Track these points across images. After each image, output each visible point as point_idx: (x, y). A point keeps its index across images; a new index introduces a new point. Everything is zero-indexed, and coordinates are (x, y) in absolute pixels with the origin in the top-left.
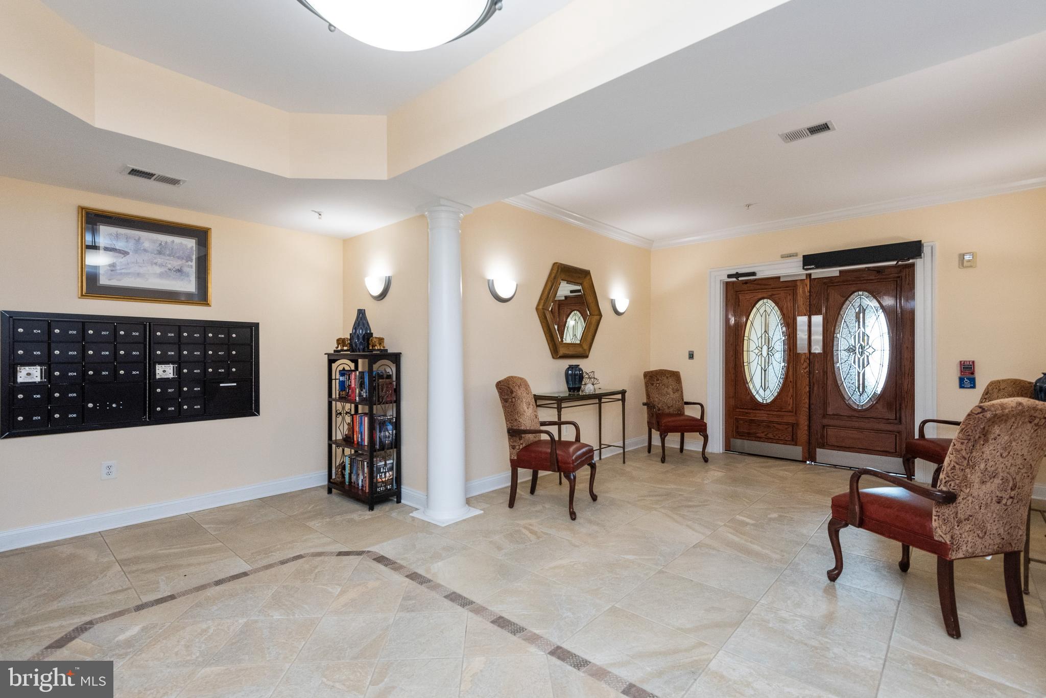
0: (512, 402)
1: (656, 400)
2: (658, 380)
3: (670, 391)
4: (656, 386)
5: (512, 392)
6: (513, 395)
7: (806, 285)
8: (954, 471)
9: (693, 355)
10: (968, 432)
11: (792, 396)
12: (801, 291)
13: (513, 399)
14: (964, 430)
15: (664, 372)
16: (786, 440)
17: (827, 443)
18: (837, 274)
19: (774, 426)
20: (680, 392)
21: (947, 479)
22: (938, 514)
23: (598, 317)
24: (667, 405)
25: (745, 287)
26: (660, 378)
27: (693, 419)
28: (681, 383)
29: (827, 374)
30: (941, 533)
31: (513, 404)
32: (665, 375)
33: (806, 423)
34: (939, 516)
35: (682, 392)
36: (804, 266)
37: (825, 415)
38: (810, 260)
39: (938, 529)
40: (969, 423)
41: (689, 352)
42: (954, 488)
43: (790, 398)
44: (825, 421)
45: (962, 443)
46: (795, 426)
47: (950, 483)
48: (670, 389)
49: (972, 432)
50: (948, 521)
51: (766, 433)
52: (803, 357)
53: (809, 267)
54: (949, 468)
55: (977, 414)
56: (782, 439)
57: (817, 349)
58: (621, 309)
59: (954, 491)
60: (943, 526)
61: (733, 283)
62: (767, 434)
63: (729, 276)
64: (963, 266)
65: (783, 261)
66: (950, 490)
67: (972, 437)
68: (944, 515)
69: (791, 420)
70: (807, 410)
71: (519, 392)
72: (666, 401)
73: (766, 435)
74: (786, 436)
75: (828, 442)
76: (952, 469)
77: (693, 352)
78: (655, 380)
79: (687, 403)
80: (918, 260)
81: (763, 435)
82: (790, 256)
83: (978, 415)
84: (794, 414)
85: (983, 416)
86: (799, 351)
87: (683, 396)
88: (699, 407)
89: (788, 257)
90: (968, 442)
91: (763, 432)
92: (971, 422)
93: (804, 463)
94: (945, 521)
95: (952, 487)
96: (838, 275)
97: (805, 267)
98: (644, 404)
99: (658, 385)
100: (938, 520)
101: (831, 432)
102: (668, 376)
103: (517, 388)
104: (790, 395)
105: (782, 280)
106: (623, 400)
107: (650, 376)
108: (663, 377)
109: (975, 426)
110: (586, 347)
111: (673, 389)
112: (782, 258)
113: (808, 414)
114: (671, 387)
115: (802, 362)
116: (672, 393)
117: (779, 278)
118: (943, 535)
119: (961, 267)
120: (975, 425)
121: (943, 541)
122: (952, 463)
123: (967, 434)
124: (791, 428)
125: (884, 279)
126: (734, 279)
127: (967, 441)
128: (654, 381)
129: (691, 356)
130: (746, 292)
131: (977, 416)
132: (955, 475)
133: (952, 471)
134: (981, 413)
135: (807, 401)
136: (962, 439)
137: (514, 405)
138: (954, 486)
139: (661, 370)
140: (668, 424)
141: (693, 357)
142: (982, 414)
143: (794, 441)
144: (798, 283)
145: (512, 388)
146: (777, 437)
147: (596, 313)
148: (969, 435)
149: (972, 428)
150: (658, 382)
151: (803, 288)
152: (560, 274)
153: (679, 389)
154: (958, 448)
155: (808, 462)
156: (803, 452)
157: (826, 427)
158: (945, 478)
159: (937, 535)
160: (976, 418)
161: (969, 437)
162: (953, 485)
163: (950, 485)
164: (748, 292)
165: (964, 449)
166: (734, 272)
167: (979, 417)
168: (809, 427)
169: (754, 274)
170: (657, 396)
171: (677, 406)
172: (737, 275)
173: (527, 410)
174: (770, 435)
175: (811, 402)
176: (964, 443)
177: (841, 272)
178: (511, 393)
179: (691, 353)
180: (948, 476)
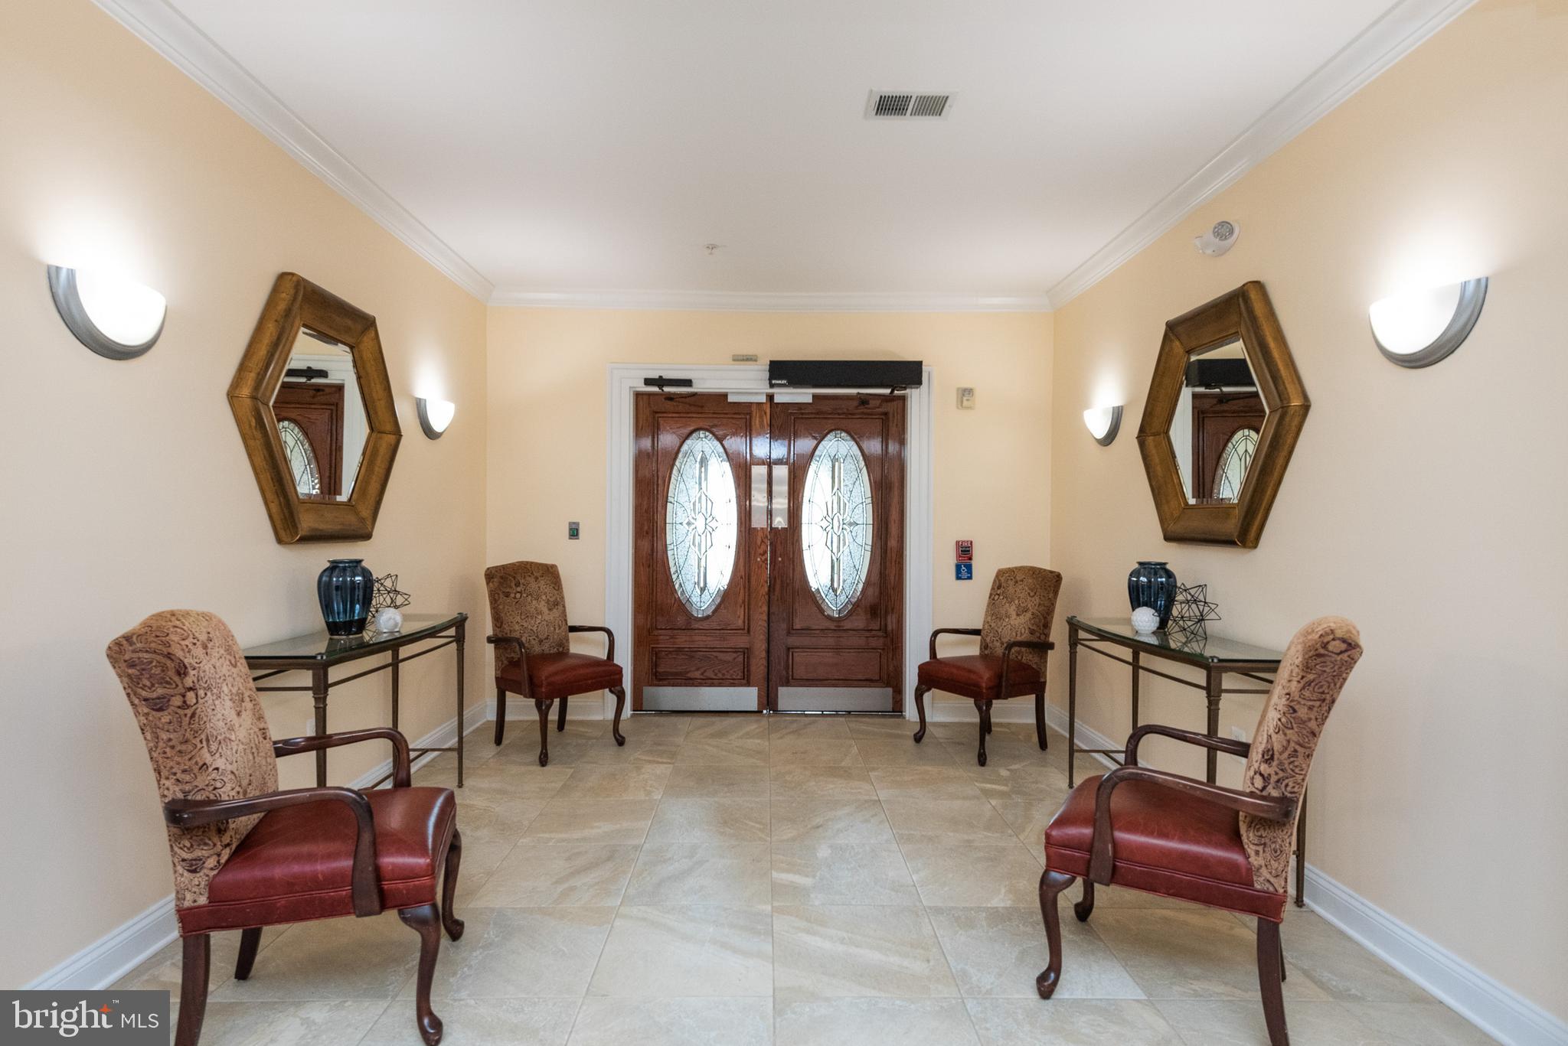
0: (185, 705)
1: (517, 627)
2: (518, 584)
3: (543, 606)
4: (515, 598)
5: (182, 671)
6: (189, 681)
7: (765, 413)
8: (1295, 759)
9: (577, 530)
10: (1321, 687)
11: (744, 602)
12: (757, 422)
13: (191, 695)
14: (1312, 684)
15: (528, 567)
16: (734, 679)
17: (792, 676)
18: (809, 400)
19: (716, 657)
20: (560, 608)
21: (1281, 774)
22: (1263, 841)
23: (391, 438)
24: (537, 637)
25: (669, 405)
26: (522, 581)
27: (595, 663)
28: (562, 588)
29: (793, 561)
30: (1268, 876)
31: (189, 712)
32: (532, 573)
33: (764, 647)
34: (1265, 844)
35: (564, 606)
36: (770, 379)
37: (790, 631)
38: (782, 371)
39: (1264, 868)
40: (1325, 671)
41: (570, 524)
42: (1293, 790)
43: (741, 606)
44: (793, 641)
45: (1310, 708)
46: (747, 653)
47: (1286, 781)
48: (543, 603)
49: (1329, 687)
50: (1281, 852)
51: (702, 670)
52: (760, 534)
53: (780, 382)
54: (1286, 755)
55: (1338, 654)
56: (729, 677)
57: (780, 522)
58: (438, 424)
59: (1293, 795)
60: (1273, 862)
61: (650, 395)
62: (705, 671)
63: (648, 382)
64: (962, 405)
65: (737, 367)
66: (1286, 793)
67: (1328, 696)
68: (1274, 842)
69: (741, 641)
70: (766, 625)
71: (206, 666)
72: (535, 629)
73: (702, 674)
74: (734, 672)
75: (795, 675)
76: (1290, 756)
77: (577, 524)
78: (513, 584)
79: (573, 629)
80: (913, 390)
81: (697, 674)
82: (747, 360)
83: (1341, 656)
84: (746, 631)
85: (1349, 656)
86: (754, 525)
87: (566, 616)
88: (604, 636)
89: (743, 360)
90: (1320, 706)
91: (698, 669)
92: (1327, 669)
93: (759, 714)
94: (1276, 852)
95: (1289, 789)
96: (811, 401)
97: (773, 382)
98: (490, 640)
99: (518, 595)
100: (1264, 851)
101: (799, 657)
102: (538, 575)
103: (198, 651)
104: (740, 600)
105: (731, 399)
106: (460, 639)
107: (502, 577)
108: (528, 578)
109: (1334, 676)
110: (365, 513)
111: (548, 602)
112: (734, 360)
113: (766, 631)
114: (544, 597)
115: (759, 542)
116: (545, 610)
117: (725, 396)
118: (1272, 880)
119: (960, 407)
120: (1335, 674)
121: (1271, 889)
122: (1292, 744)
123: (1321, 690)
124: (742, 656)
125: (869, 414)
126: (655, 389)
127: (1318, 703)
128: (511, 587)
129: (574, 533)
130: (670, 415)
131: (1339, 658)
132: (1296, 767)
133: (1292, 759)
134: (1346, 651)
135: (765, 608)
136: (1310, 700)
137: (193, 715)
138: (1294, 787)
139: (522, 562)
140: (552, 679)
141: (577, 535)
142: (1346, 654)
143: (746, 681)
144: (754, 408)
145: (180, 654)
146: (720, 675)
147: (389, 427)
148: (1323, 693)
149: (1329, 679)
150: (519, 589)
151: (761, 417)
152: (301, 308)
153: (558, 603)
154: (1302, 716)
155: (765, 712)
156: (759, 696)
157: (791, 650)
158: (1277, 774)
159: (1261, 879)
160: (1336, 661)
161: (1324, 696)
162: (1291, 784)
163: (1287, 785)
164: (674, 415)
165: (1313, 717)
166: (655, 375)
167: (1341, 659)
168: (768, 652)
169: (688, 383)
170: (518, 619)
171: (556, 637)
172: (660, 382)
173: (236, 721)
174: (710, 674)
175: (771, 611)
176: (1314, 706)
177: (815, 396)
178: (179, 674)
179: (574, 526)
180: (1282, 770)
